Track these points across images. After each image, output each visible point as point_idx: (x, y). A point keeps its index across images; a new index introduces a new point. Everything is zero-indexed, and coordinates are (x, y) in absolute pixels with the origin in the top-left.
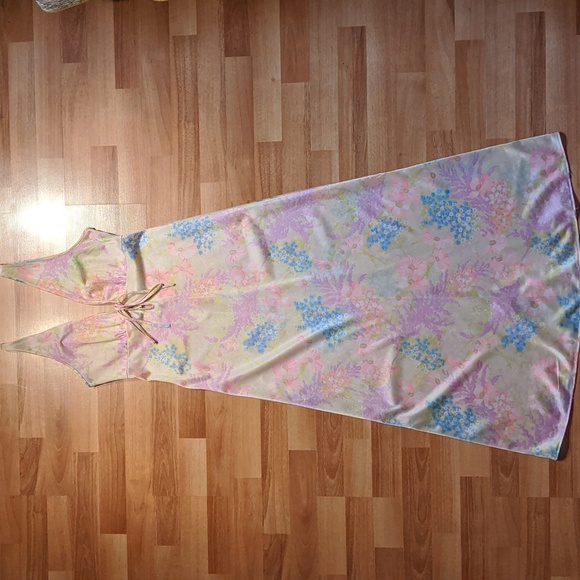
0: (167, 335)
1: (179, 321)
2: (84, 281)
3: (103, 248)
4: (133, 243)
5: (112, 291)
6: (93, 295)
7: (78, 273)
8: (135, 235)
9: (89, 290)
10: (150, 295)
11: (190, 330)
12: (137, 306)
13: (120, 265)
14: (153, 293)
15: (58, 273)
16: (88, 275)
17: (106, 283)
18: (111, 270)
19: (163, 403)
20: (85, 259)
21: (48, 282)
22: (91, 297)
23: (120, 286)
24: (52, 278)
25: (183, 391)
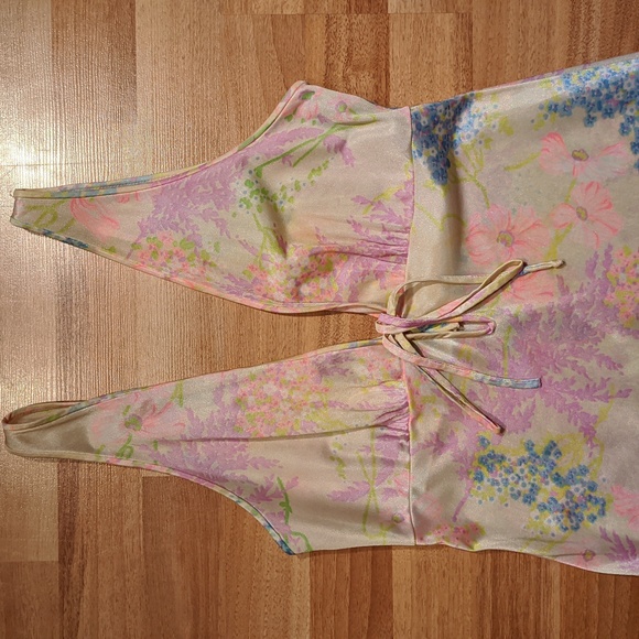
0: (531, 412)
1: (569, 372)
2: (282, 245)
3: (340, 147)
4: (439, 132)
5: (364, 279)
6: (305, 289)
7: (264, 221)
8: (448, 106)
9: (297, 273)
10: (488, 290)
11: (606, 398)
12: (443, 322)
13: (390, 200)
14: (495, 285)
15: (198, 221)
16: (292, 229)
17: (349, 253)
18: (360, 215)
19: (514, 617)
20: (282, 181)
21: (166, 247)
22: (297, 296)
23: (390, 266)
24: (178, 237)
25: (576, 578)
